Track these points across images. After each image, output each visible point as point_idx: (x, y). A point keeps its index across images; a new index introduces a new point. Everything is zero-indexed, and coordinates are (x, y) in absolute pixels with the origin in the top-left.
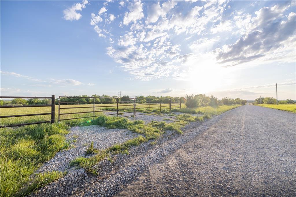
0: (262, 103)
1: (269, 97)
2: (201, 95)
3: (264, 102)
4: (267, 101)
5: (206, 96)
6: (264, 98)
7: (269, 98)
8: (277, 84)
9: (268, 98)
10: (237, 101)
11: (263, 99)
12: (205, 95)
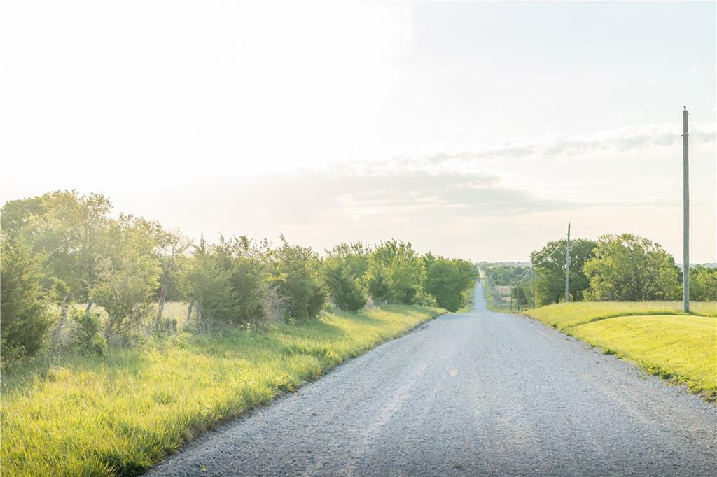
0: (578, 289)
1: (626, 237)
2: (66, 201)
3: (594, 281)
4: (609, 271)
5: (113, 215)
6: (592, 245)
7: (625, 244)
8: (686, 113)
9: (614, 248)
10: (388, 272)
11: (584, 250)
12: (101, 200)
